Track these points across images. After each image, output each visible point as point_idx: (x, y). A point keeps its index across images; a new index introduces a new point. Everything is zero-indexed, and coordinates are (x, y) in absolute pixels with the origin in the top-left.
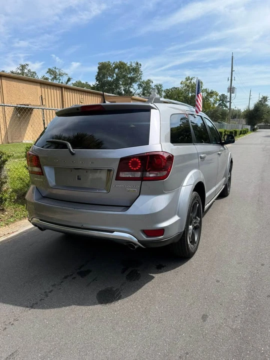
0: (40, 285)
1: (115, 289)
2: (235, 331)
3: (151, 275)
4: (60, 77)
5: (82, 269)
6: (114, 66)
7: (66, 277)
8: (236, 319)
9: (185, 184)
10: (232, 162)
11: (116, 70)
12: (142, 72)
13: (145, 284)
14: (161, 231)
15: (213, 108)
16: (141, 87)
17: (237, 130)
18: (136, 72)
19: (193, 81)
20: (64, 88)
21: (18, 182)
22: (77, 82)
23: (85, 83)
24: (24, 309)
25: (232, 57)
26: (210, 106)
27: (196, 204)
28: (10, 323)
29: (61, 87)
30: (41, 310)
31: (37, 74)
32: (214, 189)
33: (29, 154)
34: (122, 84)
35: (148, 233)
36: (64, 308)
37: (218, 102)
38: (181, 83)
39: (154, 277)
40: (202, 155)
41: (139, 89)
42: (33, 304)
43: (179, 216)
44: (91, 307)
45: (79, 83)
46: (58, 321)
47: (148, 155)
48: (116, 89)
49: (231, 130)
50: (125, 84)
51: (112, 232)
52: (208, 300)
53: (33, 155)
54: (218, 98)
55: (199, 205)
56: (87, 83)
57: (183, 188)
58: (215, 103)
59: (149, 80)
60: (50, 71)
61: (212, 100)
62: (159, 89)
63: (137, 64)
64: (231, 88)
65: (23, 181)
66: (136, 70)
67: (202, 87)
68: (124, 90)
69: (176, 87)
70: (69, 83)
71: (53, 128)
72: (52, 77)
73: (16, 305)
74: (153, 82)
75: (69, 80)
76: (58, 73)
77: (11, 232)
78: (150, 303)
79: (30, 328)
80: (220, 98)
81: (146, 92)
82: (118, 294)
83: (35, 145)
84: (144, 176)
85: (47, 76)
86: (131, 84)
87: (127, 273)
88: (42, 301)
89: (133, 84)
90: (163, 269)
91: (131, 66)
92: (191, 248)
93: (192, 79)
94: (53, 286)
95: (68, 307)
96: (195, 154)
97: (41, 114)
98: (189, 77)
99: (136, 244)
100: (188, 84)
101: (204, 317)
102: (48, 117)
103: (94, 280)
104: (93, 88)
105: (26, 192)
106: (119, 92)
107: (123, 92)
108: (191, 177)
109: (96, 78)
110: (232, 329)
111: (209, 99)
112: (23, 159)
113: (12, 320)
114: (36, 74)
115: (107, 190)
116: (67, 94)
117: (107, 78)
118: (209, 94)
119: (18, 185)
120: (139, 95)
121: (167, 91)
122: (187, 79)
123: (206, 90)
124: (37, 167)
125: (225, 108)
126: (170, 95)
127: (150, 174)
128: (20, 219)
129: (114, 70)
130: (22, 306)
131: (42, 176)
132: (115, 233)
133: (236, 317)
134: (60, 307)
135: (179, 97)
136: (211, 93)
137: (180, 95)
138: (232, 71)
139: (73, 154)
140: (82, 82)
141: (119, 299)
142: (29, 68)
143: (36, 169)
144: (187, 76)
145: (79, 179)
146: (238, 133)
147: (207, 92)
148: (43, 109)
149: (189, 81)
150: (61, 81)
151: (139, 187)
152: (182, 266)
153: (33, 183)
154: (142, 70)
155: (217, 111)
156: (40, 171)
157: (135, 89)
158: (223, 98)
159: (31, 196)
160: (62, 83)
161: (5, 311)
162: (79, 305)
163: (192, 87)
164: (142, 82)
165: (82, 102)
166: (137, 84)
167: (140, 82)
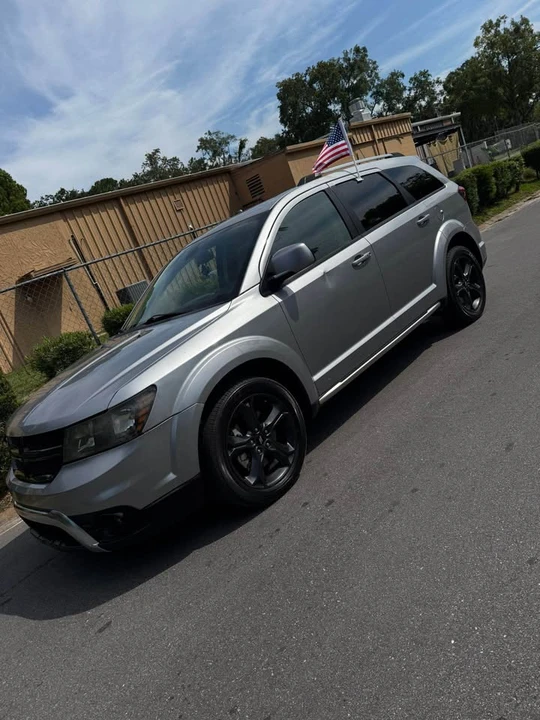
4: (224, 148)
6: (308, 78)
11: (316, 86)
12: (375, 63)
16: (381, 96)
19: (501, 29)
29: (115, 200)
31: (181, 160)
38: (477, 44)
41: (377, 102)
59: (394, 74)
60: (203, 144)
62: (421, 82)
63: (358, 50)
70: (244, 151)
72: (210, 152)
75: (242, 146)
76: (218, 141)
85: (200, 155)
89: (364, 98)
93: (498, 25)
98: (491, 22)
100: (493, 40)
114: (178, 161)
117: (304, 109)
122: (487, 28)
129: (312, 87)
142: (162, 155)
144: (485, 21)
149: (493, 32)
154: (374, 60)
157: (370, 105)
164: (381, 85)
165: (180, 210)
166: (370, 93)
167: (376, 87)
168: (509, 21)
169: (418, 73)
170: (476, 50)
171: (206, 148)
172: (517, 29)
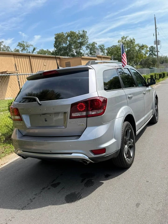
0: (27, 195)
1: (77, 193)
2: (158, 211)
3: (101, 181)
4: (28, 48)
5: (54, 183)
6: (66, 35)
7: (43, 189)
8: (159, 204)
9: (118, 116)
10: (156, 97)
11: (69, 38)
12: (88, 37)
13: (97, 188)
14: (104, 150)
15: (145, 58)
16: (89, 48)
17: (165, 72)
18: (83, 37)
19: (127, 39)
20: (31, 56)
21: (5, 128)
22: (40, 50)
23: (46, 50)
24: (18, 210)
25: (155, 18)
26: (143, 56)
27: (128, 130)
28: (9, 220)
29: (29, 56)
30: (29, 210)
31: (11, 48)
32: (143, 118)
33: (12, 108)
34: (74, 48)
35: (94, 152)
36: (43, 208)
37: (148, 52)
38: (119, 42)
39: (103, 183)
40: (129, 96)
41: (87, 50)
42: (23, 207)
43: (116, 139)
44: (61, 206)
45: (41, 51)
46: (40, 216)
47: (89, 100)
48: (70, 52)
49: (160, 73)
50: (77, 48)
51: (71, 154)
52: (141, 194)
53: (14, 108)
54: (148, 49)
55: (131, 130)
56: (48, 50)
57: (117, 120)
58: (146, 53)
59: (94, 43)
60: (20, 45)
61: (143, 51)
62: (102, 48)
63: (84, 31)
64: (156, 41)
65: (8, 127)
66: (83, 36)
67: (134, 43)
68: (76, 52)
69: (115, 45)
70: (35, 51)
71: (26, 88)
72: (22, 48)
73: (12, 209)
74: (97, 43)
75: (34, 50)
76: (26, 45)
77: (4, 163)
78: (101, 199)
79: (23, 222)
80: (150, 49)
81: (92, 51)
82: (79, 196)
83: (15, 101)
84: (88, 114)
85: (18, 48)
86: (80, 47)
87: (85, 182)
88: (29, 205)
89: (82, 47)
90: (109, 177)
91: (79, 34)
92: (127, 161)
93: (126, 38)
94: (35, 195)
95: (46, 207)
96: (124, 95)
97: (16, 79)
98: (124, 36)
99: (87, 161)
100: (124, 42)
101: (138, 205)
102: (22, 80)
103: (62, 189)
104: (53, 54)
105: (11, 135)
106: (72, 54)
107: (75, 54)
108: (122, 111)
109: (54, 46)
110: (156, 210)
111: (141, 51)
112: (7, 112)
113: (10, 218)
114: (9, 48)
115: (65, 126)
116: (34, 61)
117: (62, 44)
118: (140, 47)
119: (5, 130)
120: (87, 54)
121: (109, 49)
122: (123, 38)
123: (138, 44)
124: (17, 116)
125: (154, 57)
126: (111, 51)
127: (92, 112)
128: (9, 154)
129: (67, 38)
130: (16, 209)
131: (21, 121)
132: (73, 155)
133: (159, 203)
134: (41, 207)
135: (118, 52)
136: (142, 46)
137: (119, 51)
138: (156, 29)
139: (40, 105)
140: (44, 50)
141: (80, 198)
142: (3, 44)
143: (17, 117)
144: (123, 36)
145: (46, 121)
146: (166, 74)
147: (139, 46)
148: (18, 75)
149: (124, 40)
150: (28, 51)
151: (85, 122)
152: (123, 174)
153: (16, 127)
154: (88, 36)
155: (148, 59)
156: (20, 118)
157: (84, 50)
158: (152, 49)
159: (15, 136)
160: (29, 52)
161: (5, 213)
162: (53, 205)
163: (127, 44)
164: (89, 45)
165: (45, 65)
166: (85, 46)
167: (88, 45)
168: (129, 38)
169: (101, 45)
170: (118, 43)
171: (20, 46)
172: (131, 41)
